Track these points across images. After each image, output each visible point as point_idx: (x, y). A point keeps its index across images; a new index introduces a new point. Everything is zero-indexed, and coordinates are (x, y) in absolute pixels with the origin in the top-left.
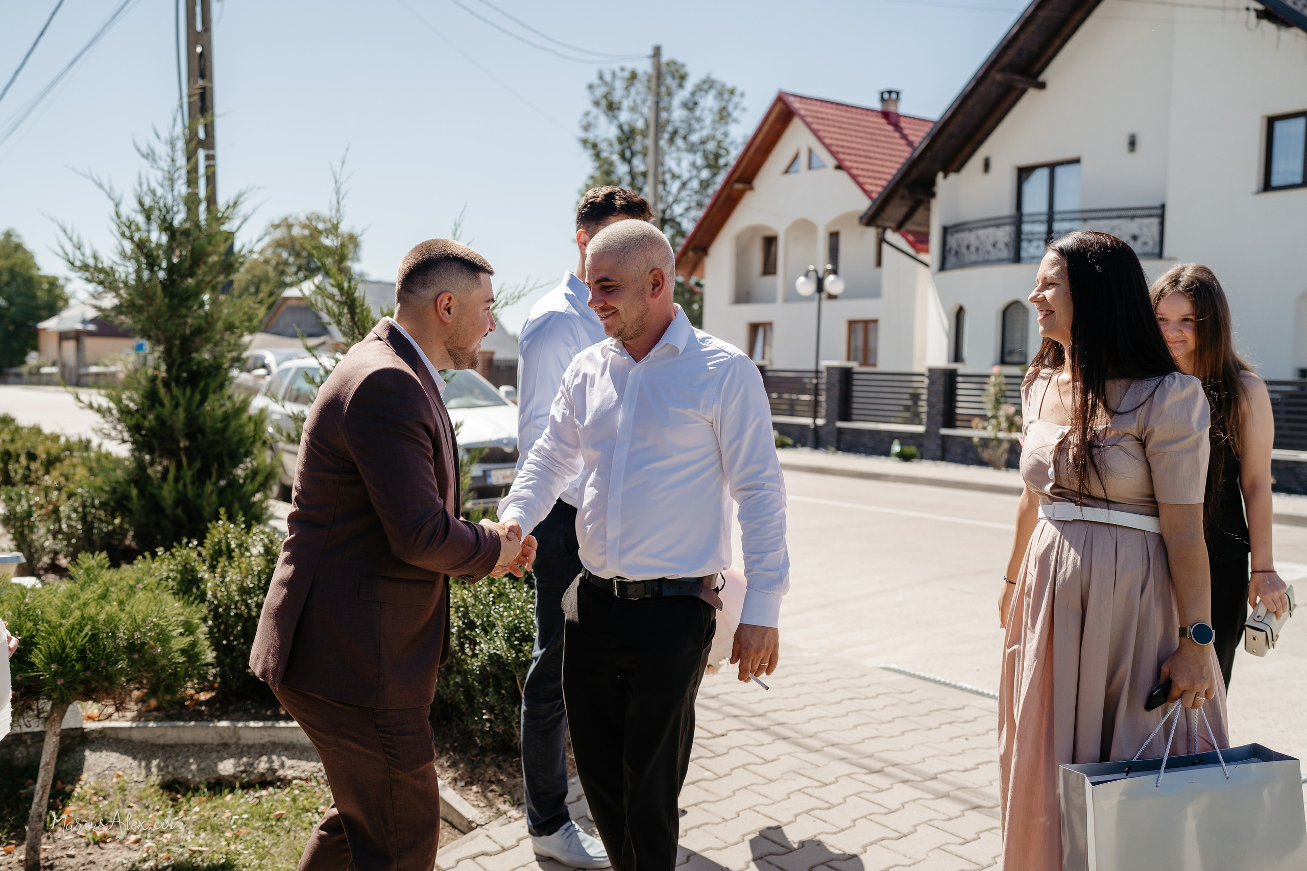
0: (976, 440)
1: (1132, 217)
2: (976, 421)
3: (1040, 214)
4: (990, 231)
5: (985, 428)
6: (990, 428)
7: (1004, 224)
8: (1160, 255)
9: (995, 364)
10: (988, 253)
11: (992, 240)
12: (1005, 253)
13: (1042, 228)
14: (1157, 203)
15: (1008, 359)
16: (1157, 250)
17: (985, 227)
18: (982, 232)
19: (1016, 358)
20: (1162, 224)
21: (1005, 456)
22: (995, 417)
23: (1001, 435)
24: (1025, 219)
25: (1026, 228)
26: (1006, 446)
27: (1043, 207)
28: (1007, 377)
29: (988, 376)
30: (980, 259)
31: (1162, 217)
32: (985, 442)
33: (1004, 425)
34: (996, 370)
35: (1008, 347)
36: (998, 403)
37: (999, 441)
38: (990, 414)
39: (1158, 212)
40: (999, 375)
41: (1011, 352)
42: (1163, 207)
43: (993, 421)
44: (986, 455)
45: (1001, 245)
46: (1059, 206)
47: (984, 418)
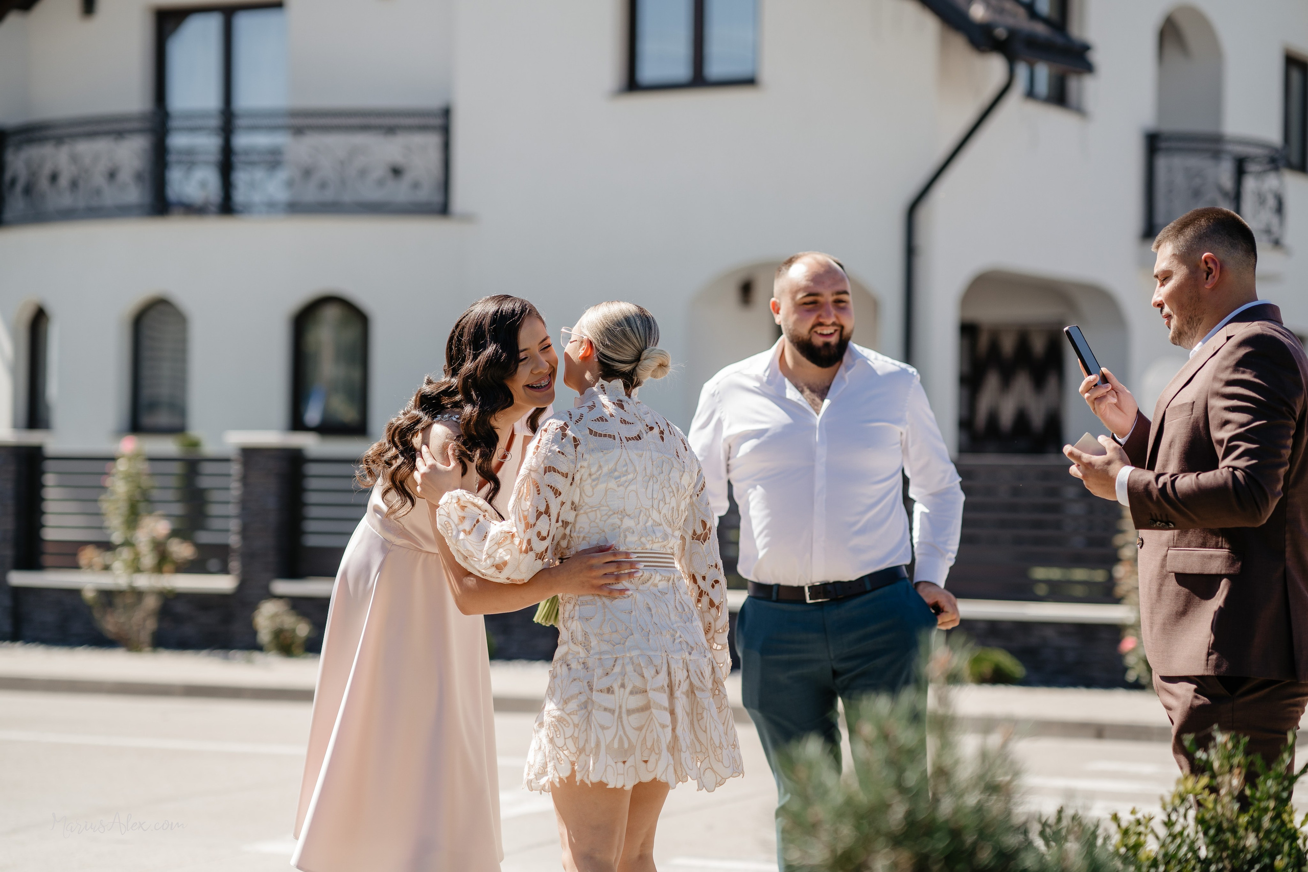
0: (89, 595)
1: (391, 130)
2: (88, 555)
3: (204, 115)
4: (101, 146)
5: (107, 568)
6: (118, 565)
7: (132, 132)
8: (443, 209)
9: (120, 434)
10: (98, 192)
11: (102, 167)
12: (134, 194)
13: (210, 143)
14: (434, 102)
15: (147, 420)
16: (437, 198)
17: (92, 135)
18: (85, 148)
19: (163, 419)
20: (446, 147)
21: (151, 625)
22: (128, 543)
23: (143, 581)
24: (174, 123)
25: (178, 141)
26: (151, 603)
27: (211, 100)
28: (152, 459)
29: (112, 459)
30: (81, 203)
31: (446, 131)
32: (108, 597)
33: (148, 559)
34: (129, 445)
35: (147, 393)
36: (133, 516)
37: (138, 594)
38: (116, 537)
39: (438, 121)
40: (135, 457)
41: (154, 406)
42: (447, 113)
43: (126, 554)
44: (110, 623)
45: (126, 176)
46: (245, 100)
47: (106, 546)
